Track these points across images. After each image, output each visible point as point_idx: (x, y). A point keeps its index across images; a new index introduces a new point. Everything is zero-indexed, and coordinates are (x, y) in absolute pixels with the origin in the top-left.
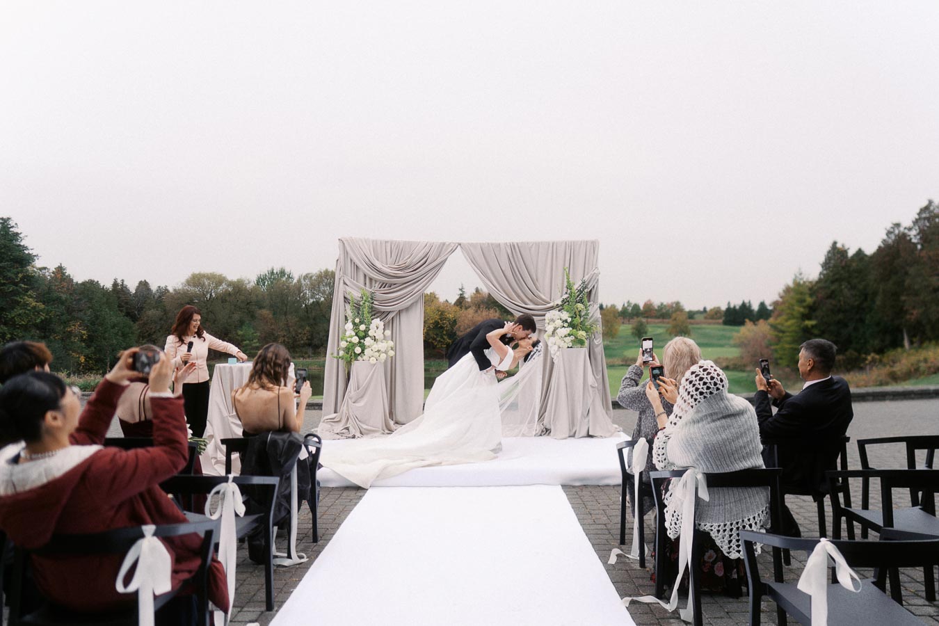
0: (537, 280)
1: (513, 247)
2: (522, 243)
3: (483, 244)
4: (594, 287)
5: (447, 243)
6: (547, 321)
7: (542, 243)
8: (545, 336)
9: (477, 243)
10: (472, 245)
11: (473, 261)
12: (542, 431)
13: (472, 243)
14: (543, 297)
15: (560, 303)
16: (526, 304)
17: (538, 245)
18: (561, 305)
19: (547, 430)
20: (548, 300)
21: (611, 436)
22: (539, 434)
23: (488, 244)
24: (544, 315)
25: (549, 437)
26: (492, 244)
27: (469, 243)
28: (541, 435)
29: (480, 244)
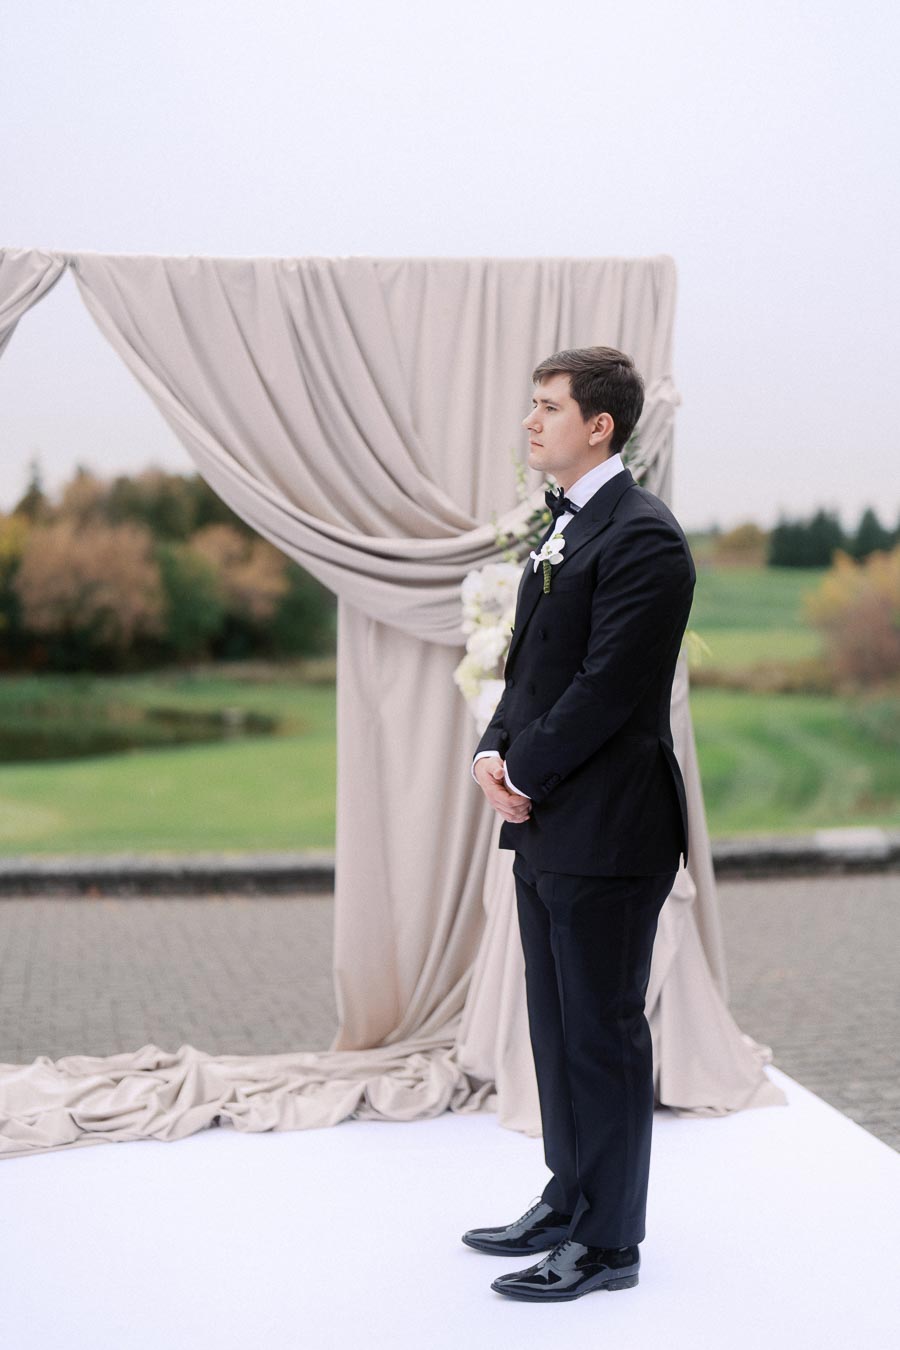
0: (416, 427)
1: (312, 279)
2: (352, 263)
3: (180, 263)
4: (655, 462)
5: (15, 257)
6: (470, 609)
7: (436, 264)
8: (463, 675)
9: (150, 262)
10: (125, 265)
11: (135, 340)
12: (457, 1091)
13: (128, 260)
14: (448, 504)
15: (521, 530)
16: (368, 532)
17: (420, 272)
18: (526, 537)
19: (474, 1085)
20: (463, 514)
21: (747, 1104)
22: (443, 1106)
23: (201, 262)
24: (458, 581)
25: (481, 1119)
26: (219, 265)
27: (112, 259)
28: (449, 1109)
29: (165, 262)
